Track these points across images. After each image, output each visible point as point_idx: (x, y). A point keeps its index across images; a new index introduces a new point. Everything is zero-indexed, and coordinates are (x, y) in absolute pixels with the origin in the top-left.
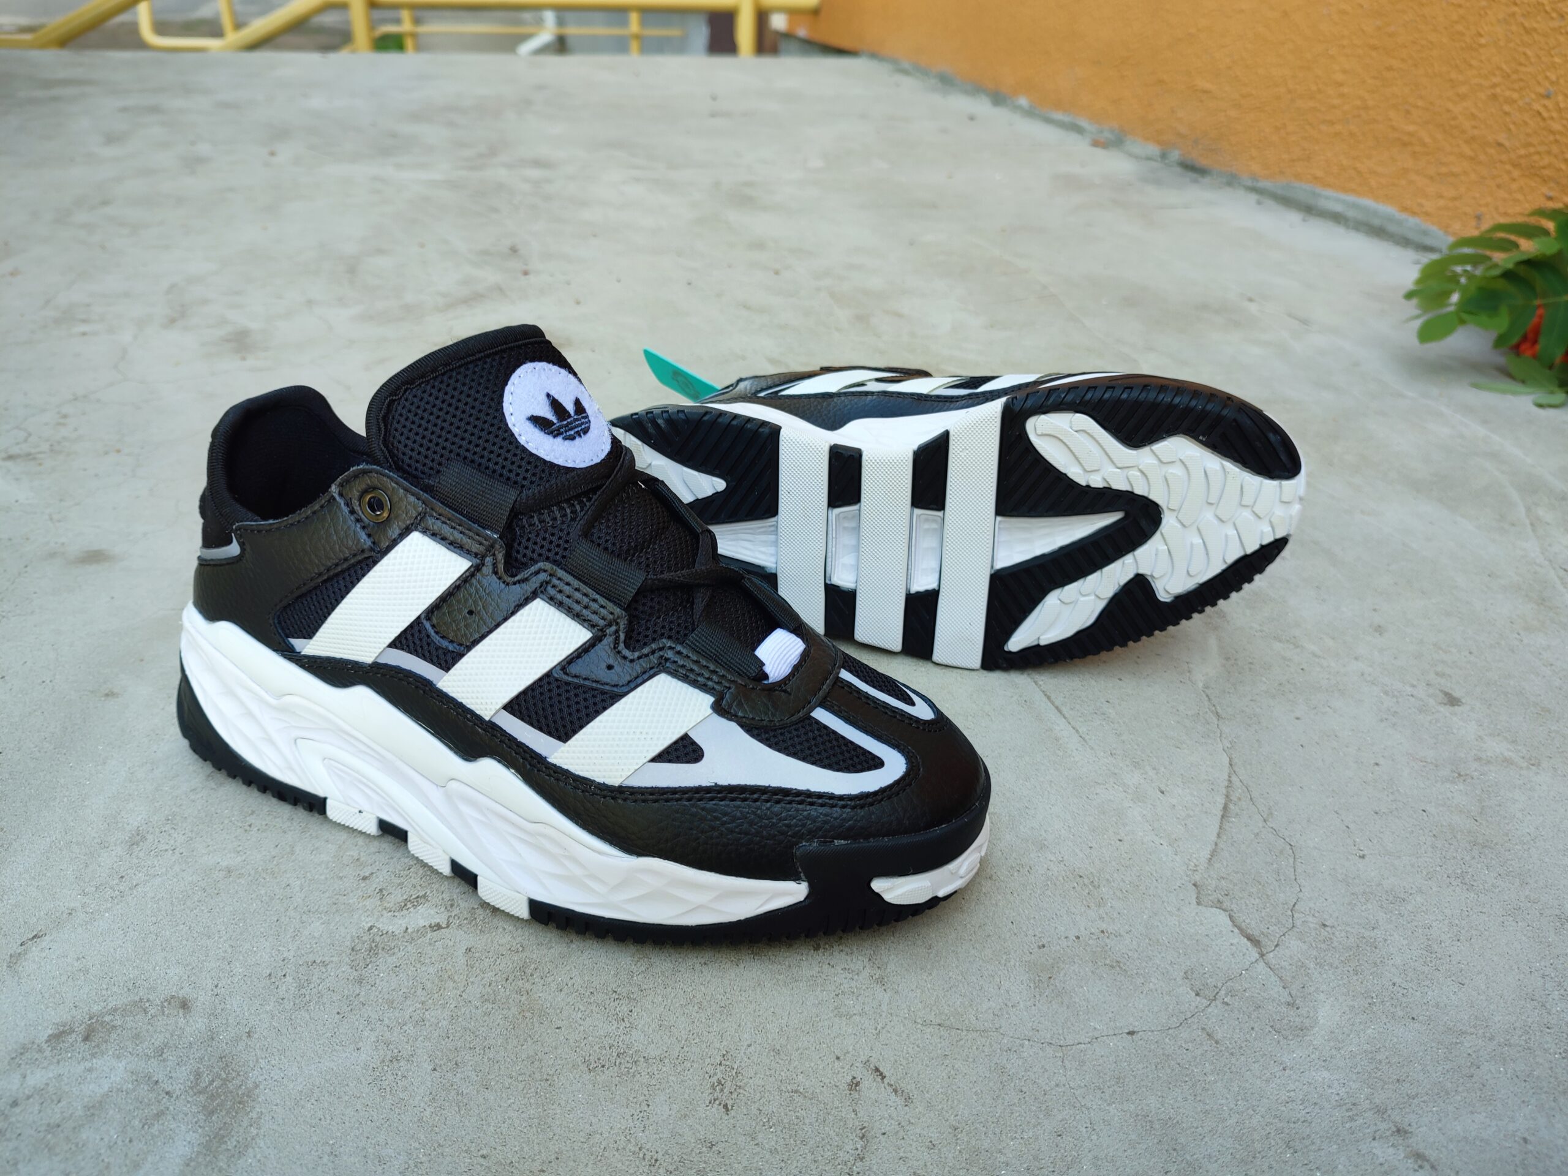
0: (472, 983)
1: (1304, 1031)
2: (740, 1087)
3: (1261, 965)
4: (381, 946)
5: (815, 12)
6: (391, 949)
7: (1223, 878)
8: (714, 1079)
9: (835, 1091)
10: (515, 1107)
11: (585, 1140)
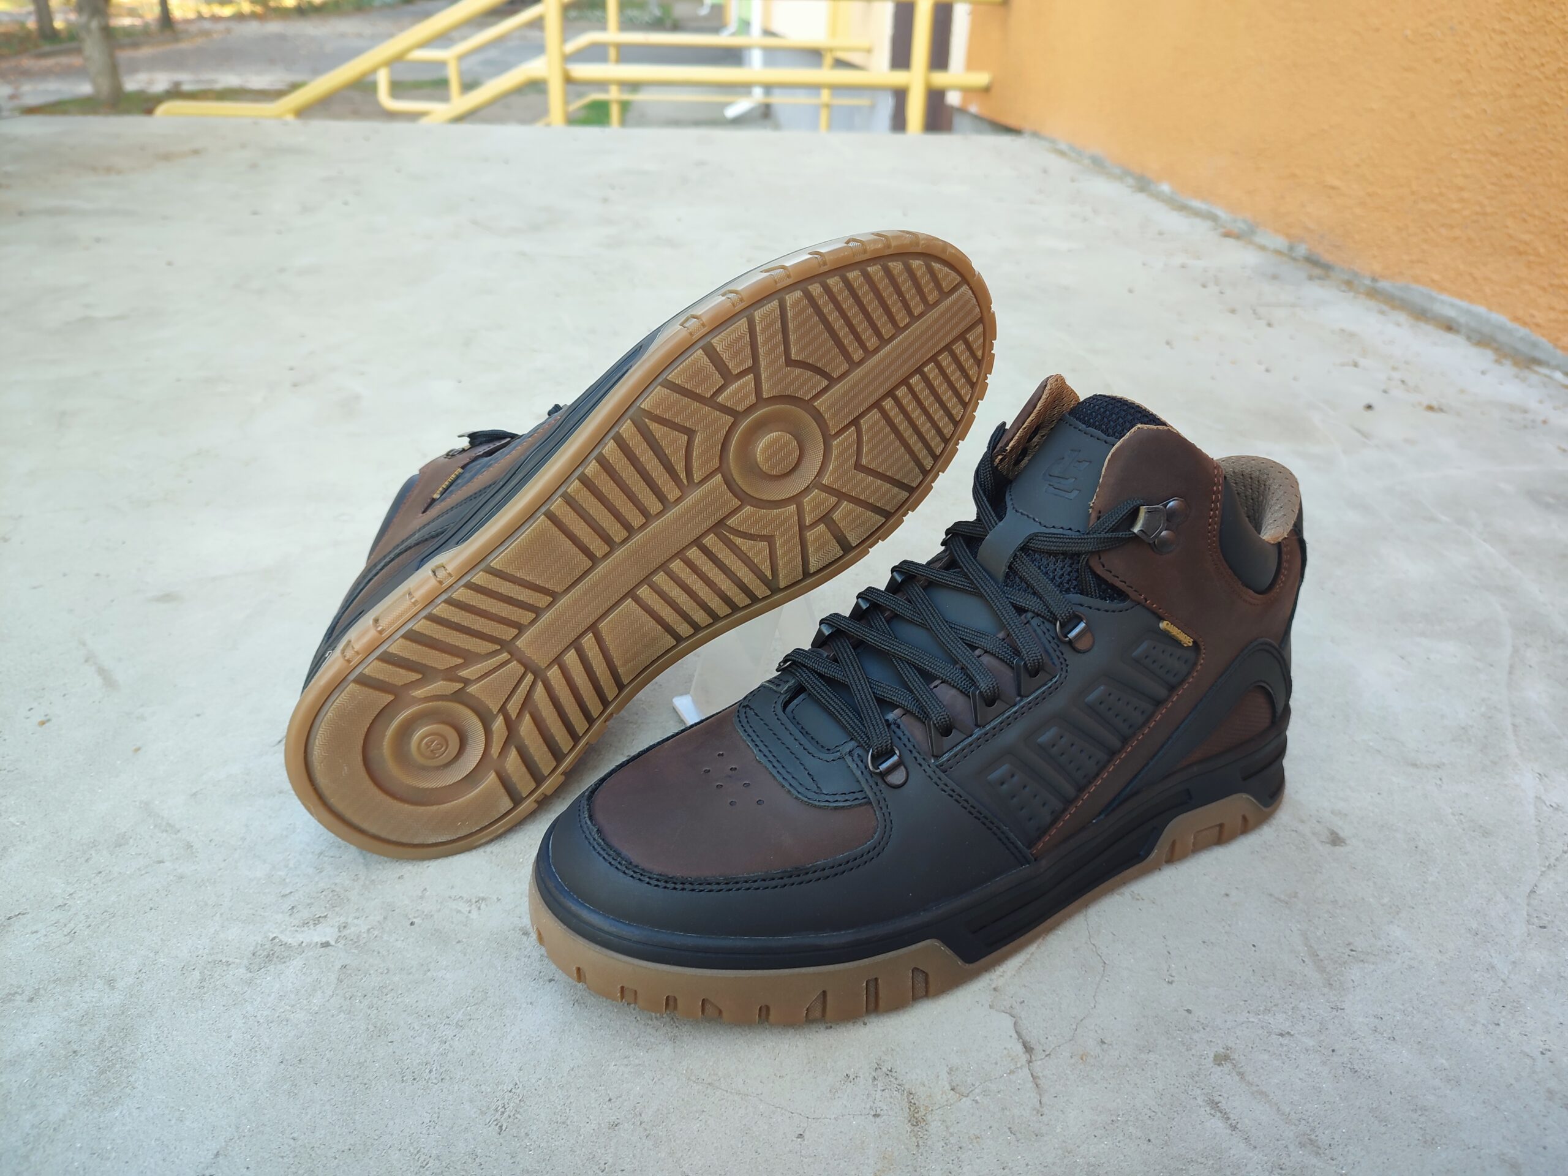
0: (337, 994)
1: (1039, 1137)
2: (519, 1112)
3: (1026, 1070)
4: (276, 955)
5: (986, 90)
6: (284, 958)
7: (1025, 986)
8: (499, 1103)
9: (596, 1128)
10: (333, 1102)
11: (376, 1138)
